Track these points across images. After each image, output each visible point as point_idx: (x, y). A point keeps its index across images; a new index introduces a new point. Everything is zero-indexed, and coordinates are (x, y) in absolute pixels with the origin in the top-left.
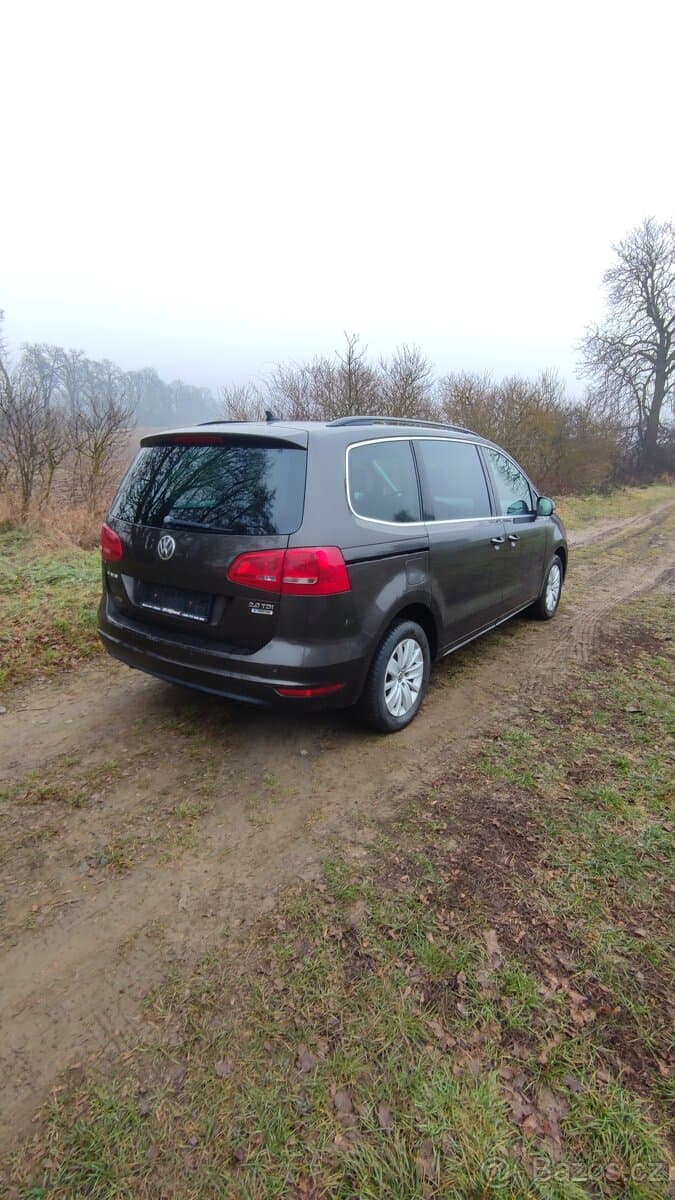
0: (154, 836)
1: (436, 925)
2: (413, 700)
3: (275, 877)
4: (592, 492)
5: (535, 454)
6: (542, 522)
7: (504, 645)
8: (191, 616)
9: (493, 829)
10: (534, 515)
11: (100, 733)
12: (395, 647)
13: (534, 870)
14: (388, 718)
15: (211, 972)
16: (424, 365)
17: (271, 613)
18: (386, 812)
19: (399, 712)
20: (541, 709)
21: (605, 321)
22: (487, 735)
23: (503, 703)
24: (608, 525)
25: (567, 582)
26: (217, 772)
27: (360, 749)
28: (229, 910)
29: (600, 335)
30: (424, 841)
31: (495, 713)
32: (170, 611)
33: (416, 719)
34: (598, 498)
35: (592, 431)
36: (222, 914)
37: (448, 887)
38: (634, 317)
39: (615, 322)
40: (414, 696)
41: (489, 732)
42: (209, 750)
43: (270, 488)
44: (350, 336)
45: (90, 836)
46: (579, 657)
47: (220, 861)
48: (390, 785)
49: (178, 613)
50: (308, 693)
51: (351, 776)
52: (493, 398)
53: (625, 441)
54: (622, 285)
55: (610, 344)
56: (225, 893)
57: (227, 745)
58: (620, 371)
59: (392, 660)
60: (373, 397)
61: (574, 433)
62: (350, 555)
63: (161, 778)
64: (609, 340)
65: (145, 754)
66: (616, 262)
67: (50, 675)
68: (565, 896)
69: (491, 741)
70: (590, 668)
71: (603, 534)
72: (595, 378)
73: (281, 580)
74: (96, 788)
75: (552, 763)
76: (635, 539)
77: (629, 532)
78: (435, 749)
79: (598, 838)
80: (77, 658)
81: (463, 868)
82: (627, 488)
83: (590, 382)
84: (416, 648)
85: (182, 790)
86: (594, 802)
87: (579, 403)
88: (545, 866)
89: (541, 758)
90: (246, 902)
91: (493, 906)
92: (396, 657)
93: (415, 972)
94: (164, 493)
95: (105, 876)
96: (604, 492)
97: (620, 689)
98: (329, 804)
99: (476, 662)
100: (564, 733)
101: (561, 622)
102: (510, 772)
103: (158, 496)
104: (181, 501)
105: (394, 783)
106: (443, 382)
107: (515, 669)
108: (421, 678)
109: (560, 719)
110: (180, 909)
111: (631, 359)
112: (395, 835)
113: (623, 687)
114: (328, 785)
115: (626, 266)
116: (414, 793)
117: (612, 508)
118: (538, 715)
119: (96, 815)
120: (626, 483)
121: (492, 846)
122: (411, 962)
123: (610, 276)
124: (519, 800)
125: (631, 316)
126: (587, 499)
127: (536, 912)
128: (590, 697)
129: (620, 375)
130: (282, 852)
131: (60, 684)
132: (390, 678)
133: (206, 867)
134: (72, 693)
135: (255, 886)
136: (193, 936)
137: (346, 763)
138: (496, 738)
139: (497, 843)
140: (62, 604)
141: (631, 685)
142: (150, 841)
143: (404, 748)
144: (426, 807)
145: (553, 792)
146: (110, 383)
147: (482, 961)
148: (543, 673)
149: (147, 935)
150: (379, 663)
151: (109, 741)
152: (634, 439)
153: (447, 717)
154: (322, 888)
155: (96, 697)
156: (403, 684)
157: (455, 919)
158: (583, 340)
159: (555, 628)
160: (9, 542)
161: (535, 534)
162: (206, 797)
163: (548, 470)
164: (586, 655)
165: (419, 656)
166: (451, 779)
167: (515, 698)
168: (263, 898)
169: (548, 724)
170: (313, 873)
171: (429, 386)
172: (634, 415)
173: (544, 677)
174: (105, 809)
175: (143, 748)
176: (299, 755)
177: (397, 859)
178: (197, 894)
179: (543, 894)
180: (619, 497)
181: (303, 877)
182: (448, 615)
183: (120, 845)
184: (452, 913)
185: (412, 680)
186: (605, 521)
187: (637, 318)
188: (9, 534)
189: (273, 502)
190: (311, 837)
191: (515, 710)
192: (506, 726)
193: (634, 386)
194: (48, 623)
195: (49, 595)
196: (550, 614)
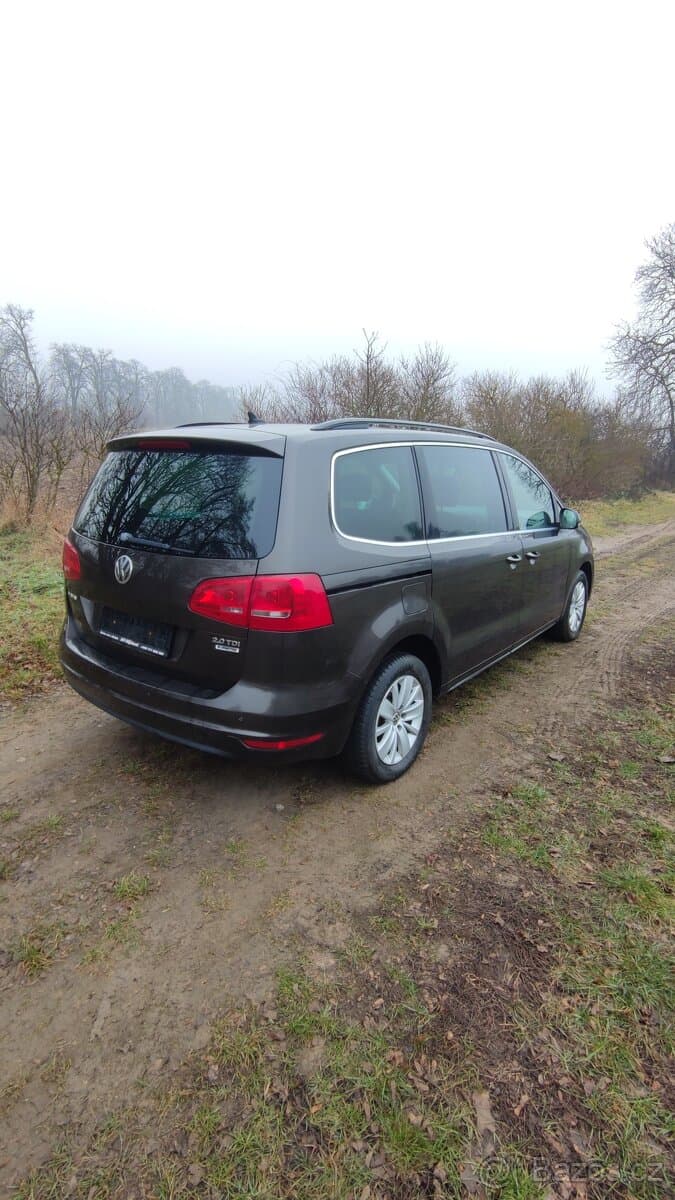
0: (84, 922)
1: (412, 1080)
2: (411, 744)
3: (216, 995)
4: (621, 496)
5: (561, 457)
6: (566, 535)
7: (521, 672)
8: (150, 649)
9: (497, 931)
10: (556, 527)
11: (51, 777)
12: (389, 685)
13: (543, 996)
14: (379, 768)
15: (112, 1146)
16: (447, 364)
17: (237, 651)
18: (367, 900)
19: (393, 759)
20: (560, 757)
21: (637, 320)
22: (495, 789)
23: (516, 746)
24: (638, 531)
25: (592, 596)
26: (175, 832)
27: (346, 805)
28: (152, 1043)
29: (631, 334)
30: (408, 946)
31: (507, 761)
32: (129, 642)
33: (415, 765)
34: (628, 503)
35: (621, 432)
36: (143, 1049)
37: (433, 1020)
38: (667, 316)
39: (647, 321)
40: (412, 739)
41: (498, 786)
42: (170, 803)
43: (248, 498)
44: (369, 335)
45: (8, 920)
46: (605, 690)
47: (156, 964)
48: (375, 859)
49: (137, 645)
50: (281, 746)
51: (331, 843)
52: (518, 397)
53: (656, 443)
54: (655, 282)
55: (642, 343)
56: (152, 1015)
57: (192, 796)
58: (652, 371)
59: (385, 701)
60: (394, 396)
61: (603, 435)
62: (331, 582)
63: (108, 839)
64: (641, 339)
65: (96, 807)
66: (650, 259)
67: (17, 700)
68: (583, 1038)
69: (500, 797)
70: (618, 704)
71: (632, 543)
72: (626, 378)
73: (249, 612)
74: (29, 853)
75: (571, 830)
76: (668, 548)
77: (660, 540)
78: (432, 807)
79: (626, 946)
80: (50, 679)
81: (454, 991)
82: (658, 492)
83: (620, 382)
84: (414, 685)
85: (129, 857)
86: (623, 892)
87: (609, 404)
88: (559, 990)
89: (558, 824)
90: (175, 1032)
91: (487, 1052)
92: (390, 698)
93: (378, 1161)
94: (140, 496)
95: (14, 980)
96: (633, 496)
97: (652, 732)
98: (299, 883)
99: (489, 693)
100: (588, 790)
101: (585, 644)
102: (519, 843)
103: (133, 498)
104: (156, 508)
105: (380, 856)
106: (466, 381)
107: (532, 703)
108: (421, 718)
109: (584, 771)
110: (93, 1037)
111: (664, 358)
112: (372, 936)
113: (656, 729)
114: (301, 855)
115: (660, 263)
116: (402, 871)
117: (642, 513)
118: (557, 764)
119: (23, 890)
120: (657, 488)
121: (493, 955)
122: (374, 1142)
123: (643, 273)
124: (529, 887)
125: (664, 314)
126: (615, 504)
127: (545, 1063)
128: (617, 741)
129: (651, 375)
130: (230, 955)
131: (25, 711)
132: (382, 721)
133: (136, 972)
134: (35, 722)
135: (190, 1007)
136: (100, 1083)
137: (327, 825)
138: (505, 795)
139: (500, 953)
140: (44, 617)
141: (666, 727)
142: (78, 931)
143: (397, 804)
144: (415, 893)
145: (572, 872)
146: (137, 382)
147: (469, 1146)
148: (564, 709)
149: (42, 1078)
150: (368, 706)
151: (58, 787)
152: (665, 441)
153: (450, 764)
154: (272, 1015)
155: (60, 727)
156: (399, 726)
157: (438, 1072)
158: (614, 339)
159: (578, 650)
160: (11, 545)
161: (558, 546)
162: (155, 868)
163: (574, 472)
164: (613, 687)
165: (418, 694)
166: (447, 852)
167: (530, 741)
168: (196, 1028)
169: (569, 777)
170: (264, 992)
171: (452, 386)
172: (665, 416)
173: (564, 714)
174: (34, 882)
175: (94, 800)
176: (274, 810)
177: (371, 973)
178: (118, 1014)
179: (554, 1034)
180: (648, 499)
181: (249, 996)
182: (454, 645)
183: (40, 934)
184: (434, 1063)
185: (410, 722)
186: (634, 528)
187: (670, 317)
188: (12, 537)
189: (251, 514)
190: (269, 934)
191: (530, 757)
192: (518, 778)
193: (667, 386)
194: (25, 639)
195: (34, 607)
196: (574, 635)
